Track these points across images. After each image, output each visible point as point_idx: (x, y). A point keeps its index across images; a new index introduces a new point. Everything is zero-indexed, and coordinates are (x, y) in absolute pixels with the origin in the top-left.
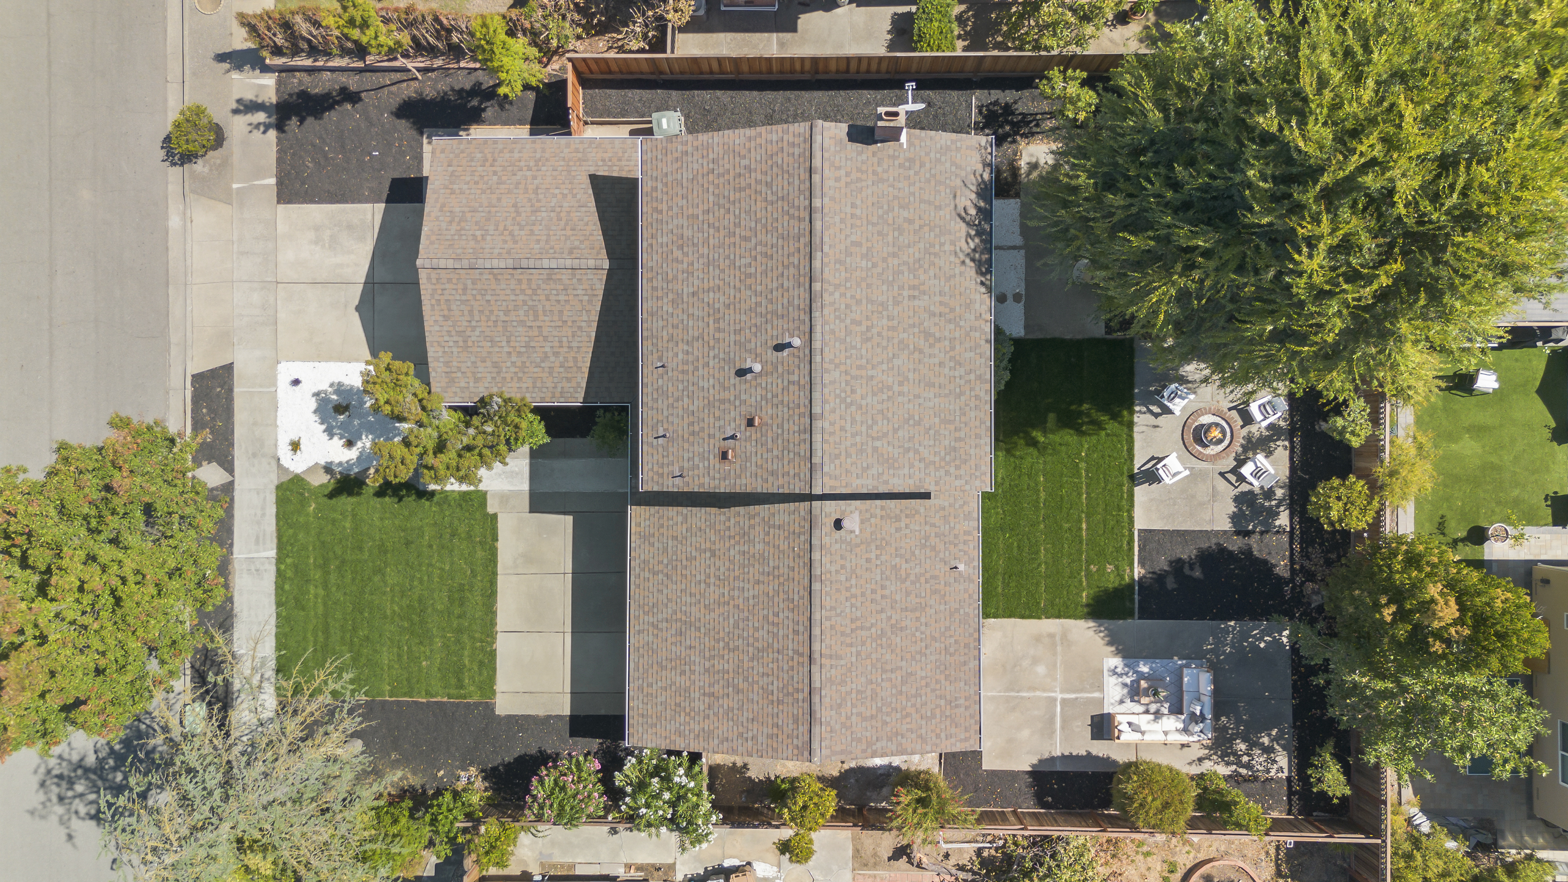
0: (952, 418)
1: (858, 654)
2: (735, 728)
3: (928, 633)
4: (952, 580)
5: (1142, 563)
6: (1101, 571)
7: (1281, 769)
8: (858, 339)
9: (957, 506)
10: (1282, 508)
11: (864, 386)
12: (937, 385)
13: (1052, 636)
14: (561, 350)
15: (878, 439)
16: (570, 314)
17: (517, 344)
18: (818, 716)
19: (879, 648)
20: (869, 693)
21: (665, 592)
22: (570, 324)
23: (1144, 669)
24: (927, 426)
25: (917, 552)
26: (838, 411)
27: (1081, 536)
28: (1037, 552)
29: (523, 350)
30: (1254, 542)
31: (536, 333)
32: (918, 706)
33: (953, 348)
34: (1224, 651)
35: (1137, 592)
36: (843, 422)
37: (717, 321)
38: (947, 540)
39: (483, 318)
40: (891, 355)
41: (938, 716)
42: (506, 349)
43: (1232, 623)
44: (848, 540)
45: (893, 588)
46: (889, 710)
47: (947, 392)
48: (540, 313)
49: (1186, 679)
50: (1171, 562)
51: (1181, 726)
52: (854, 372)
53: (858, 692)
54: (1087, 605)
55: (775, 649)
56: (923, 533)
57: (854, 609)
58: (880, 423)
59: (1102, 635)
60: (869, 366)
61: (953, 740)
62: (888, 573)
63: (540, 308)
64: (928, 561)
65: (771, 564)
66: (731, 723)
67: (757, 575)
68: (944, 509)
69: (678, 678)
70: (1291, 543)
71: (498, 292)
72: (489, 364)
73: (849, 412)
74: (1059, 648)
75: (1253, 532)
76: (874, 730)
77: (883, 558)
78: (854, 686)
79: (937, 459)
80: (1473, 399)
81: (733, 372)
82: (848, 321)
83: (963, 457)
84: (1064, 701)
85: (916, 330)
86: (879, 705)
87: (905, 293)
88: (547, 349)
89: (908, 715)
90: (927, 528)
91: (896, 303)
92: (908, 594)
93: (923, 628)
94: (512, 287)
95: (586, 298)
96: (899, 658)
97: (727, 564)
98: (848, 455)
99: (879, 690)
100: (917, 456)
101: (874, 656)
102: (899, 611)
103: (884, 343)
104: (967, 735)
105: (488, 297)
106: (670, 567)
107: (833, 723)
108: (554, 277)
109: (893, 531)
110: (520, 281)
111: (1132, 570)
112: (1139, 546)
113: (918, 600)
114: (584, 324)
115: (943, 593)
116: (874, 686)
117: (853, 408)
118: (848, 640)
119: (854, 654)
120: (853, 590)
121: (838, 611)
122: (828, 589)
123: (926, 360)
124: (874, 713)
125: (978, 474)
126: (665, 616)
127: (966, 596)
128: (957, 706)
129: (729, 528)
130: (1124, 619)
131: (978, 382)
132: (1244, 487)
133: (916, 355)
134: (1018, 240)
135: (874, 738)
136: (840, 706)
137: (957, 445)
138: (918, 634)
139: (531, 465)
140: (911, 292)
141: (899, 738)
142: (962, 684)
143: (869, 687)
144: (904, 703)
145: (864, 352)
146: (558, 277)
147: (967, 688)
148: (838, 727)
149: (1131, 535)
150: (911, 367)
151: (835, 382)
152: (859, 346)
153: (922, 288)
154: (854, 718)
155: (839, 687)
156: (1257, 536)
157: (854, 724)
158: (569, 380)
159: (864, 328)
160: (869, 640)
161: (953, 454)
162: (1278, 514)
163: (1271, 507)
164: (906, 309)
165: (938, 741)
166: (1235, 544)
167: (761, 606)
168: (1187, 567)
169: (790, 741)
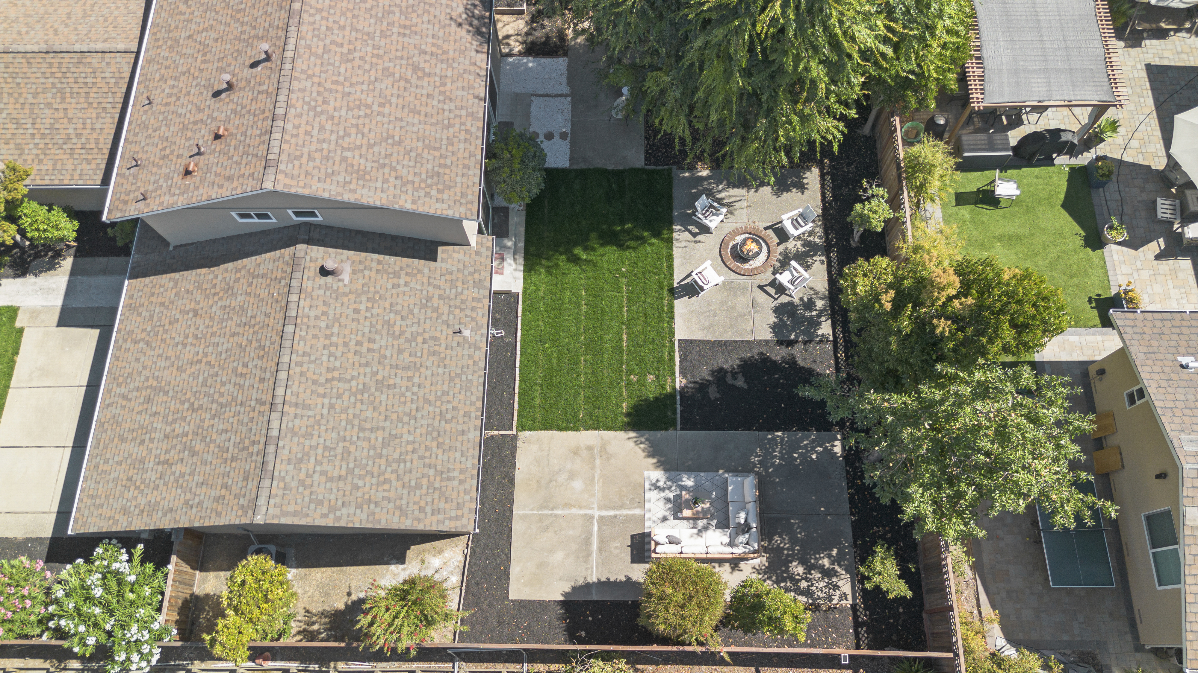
0: (438, 145)
1: (331, 406)
2: (183, 496)
3: (421, 394)
4: (455, 344)
5: (683, 373)
6: (642, 382)
7: (844, 596)
8: (337, 58)
9: (466, 272)
10: (823, 319)
11: (339, 100)
12: (423, 113)
13: (590, 448)
14: (84, 131)
15: (349, 149)
16: (96, 96)
17: (42, 126)
18: (271, 467)
19: (358, 405)
20: (339, 450)
21: (142, 360)
22: (95, 105)
23: (688, 482)
24: (408, 148)
25: (416, 311)
26: (304, 117)
27: (621, 346)
28: (577, 363)
29: (48, 131)
30: (797, 351)
31: (62, 115)
32: (401, 472)
33: (444, 85)
34: (773, 464)
35: (678, 402)
36: (309, 128)
37: (204, 54)
38: (452, 303)
39: (12, 100)
40: (373, 78)
41: (425, 487)
42: (31, 131)
43: (780, 434)
44: (335, 287)
45: (383, 343)
46: (363, 472)
47: (434, 121)
48: (68, 95)
49: (730, 488)
50: (713, 372)
51: (726, 540)
52: (328, 85)
53: (326, 448)
54: (628, 415)
55: (239, 402)
56: (425, 293)
57: (332, 359)
58: (353, 136)
59: (642, 446)
60: (347, 84)
61: (441, 517)
62: (379, 327)
63: (68, 90)
64: (428, 321)
65: (249, 314)
66: (179, 491)
67: (234, 327)
68: (451, 273)
69: (136, 449)
70: (835, 351)
71: (29, 75)
72: (12, 146)
73: (317, 119)
74: (598, 462)
75: (796, 341)
76: (341, 493)
77: (375, 311)
78: (321, 441)
79: (417, 180)
80: (1000, 212)
81: (210, 94)
82: (328, 41)
83: (447, 183)
84: (601, 518)
85: (404, 62)
86: (351, 465)
87: (395, 30)
88: (71, 131)
89: (386, 481)
90: (430, 289)
91: (383, 35)
92: (400, 351)
93: (415, 389)
94: (43, 70)
95: (113, 80)
96: (382, 417)
97: (207, 321)
98: (310, 158)
99: (352, 449)
100: (393, 174)
101: (351, 411)
102: (387, 368)
103: (367, 67)
104: (460, 512)
105: (19, 80)
106: (152, 334)
107: (288, 479)
108: (84, 60)
109: (389, 286)
110: (51, 65)
111: (673, 381)
112: (680, 356)
113: (412, 359)
114: (109, 106)
115: (442, 355)
116: (347, 444)
117: (323, 117)
118: (321, 390)
119: (326, 406)
120: (334, 339)
121: (313, 358)
122: (303, 333)
123: (412, 89)
124: (343, 473)
125: (463, 201)
126: (137, 384)
127: (471, 362)
128: (449, 479)
129: (215, 286)
130: (666, 429)
131: (469, 119)
132: (784, 299)
133: (402, 83)
134: (566, 90)
135: (340, 503)
136: (300, 460)
137: (441, 171)
138: (408, 394)
139: (69, 282)
140: (401, 30)
141: (372, 506)
142: (458, 455)
143: (341, 445)
144: (383, 467)
145: (342, 70)
146: (88, 60)
147: (463, 459)
148: (294, 484)
149: (672, 343)
150: (395, 92)
151: (304, 90)
152: (337, 64)
153: (413, 28)
154: (316, 476)
155: (302, 440)
156: (800, 346)
157: (316, 484)
158: (89, 162)
159: (345, 50)
160: (347, 394)
161: (435, 178)
162: (820, 323)
163: (812, 317)
164: (394, 43)
165: (422, 516)
166: (779, 354)
167: (232, 358)
168: (729, 375)
169: (236, 501)
